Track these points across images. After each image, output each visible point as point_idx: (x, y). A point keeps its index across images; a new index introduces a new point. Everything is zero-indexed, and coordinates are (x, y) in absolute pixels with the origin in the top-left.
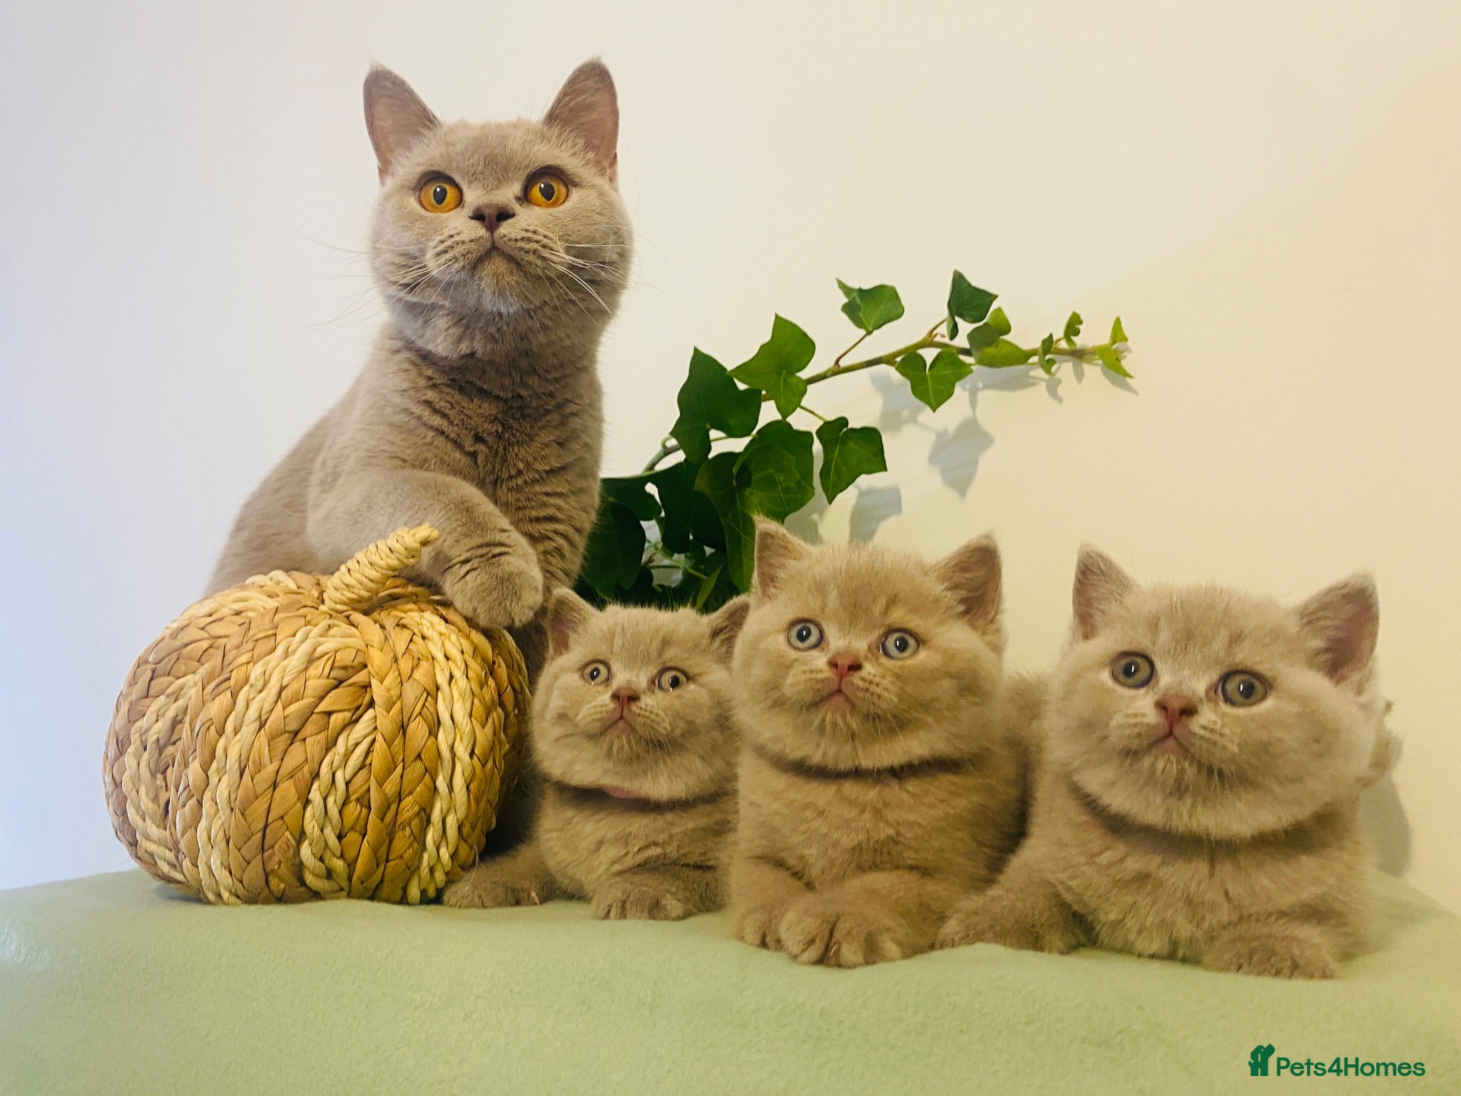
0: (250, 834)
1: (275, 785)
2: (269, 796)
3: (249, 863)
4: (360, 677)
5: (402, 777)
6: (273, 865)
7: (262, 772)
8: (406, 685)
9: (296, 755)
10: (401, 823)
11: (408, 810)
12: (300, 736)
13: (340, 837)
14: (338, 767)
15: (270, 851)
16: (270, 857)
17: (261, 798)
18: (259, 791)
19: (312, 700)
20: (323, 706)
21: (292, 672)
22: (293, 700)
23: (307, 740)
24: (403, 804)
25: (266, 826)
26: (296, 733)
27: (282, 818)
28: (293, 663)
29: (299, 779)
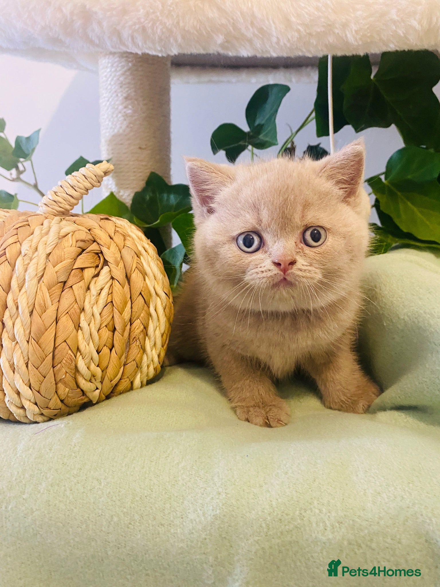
0: (44, 357)
1: (57, 321)
2: (54, 327)
3: (45, 377)
4: (94, 247)
5: (131, 308)
6: (61, 375)
7: (47, 311)
8: (123, 251)
9: (67, 298)
10: (135, 337)
11: (138, 329)
12: (69, 284)
13: (98, 352)
14: (94, 304)
15: (59, 365)
16: (59, 370)
17: (48, 330)
18: (47, 325)
19: (71, 260)
20: (78, 265)
21: (51, 244)
22: (59, 262)
23: (73, 287)
24: (134, 325)
25: (55, 348)
26: (65, 282)
27: (65, 341)
28: (51, 238)
29: (73, 313)
